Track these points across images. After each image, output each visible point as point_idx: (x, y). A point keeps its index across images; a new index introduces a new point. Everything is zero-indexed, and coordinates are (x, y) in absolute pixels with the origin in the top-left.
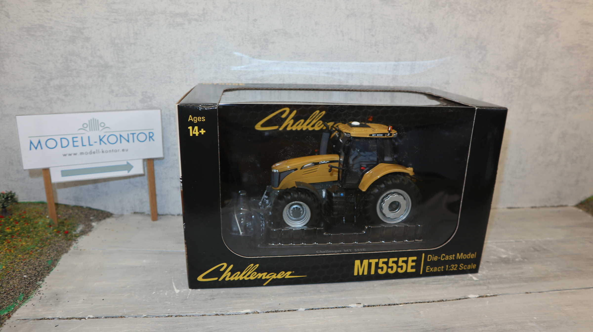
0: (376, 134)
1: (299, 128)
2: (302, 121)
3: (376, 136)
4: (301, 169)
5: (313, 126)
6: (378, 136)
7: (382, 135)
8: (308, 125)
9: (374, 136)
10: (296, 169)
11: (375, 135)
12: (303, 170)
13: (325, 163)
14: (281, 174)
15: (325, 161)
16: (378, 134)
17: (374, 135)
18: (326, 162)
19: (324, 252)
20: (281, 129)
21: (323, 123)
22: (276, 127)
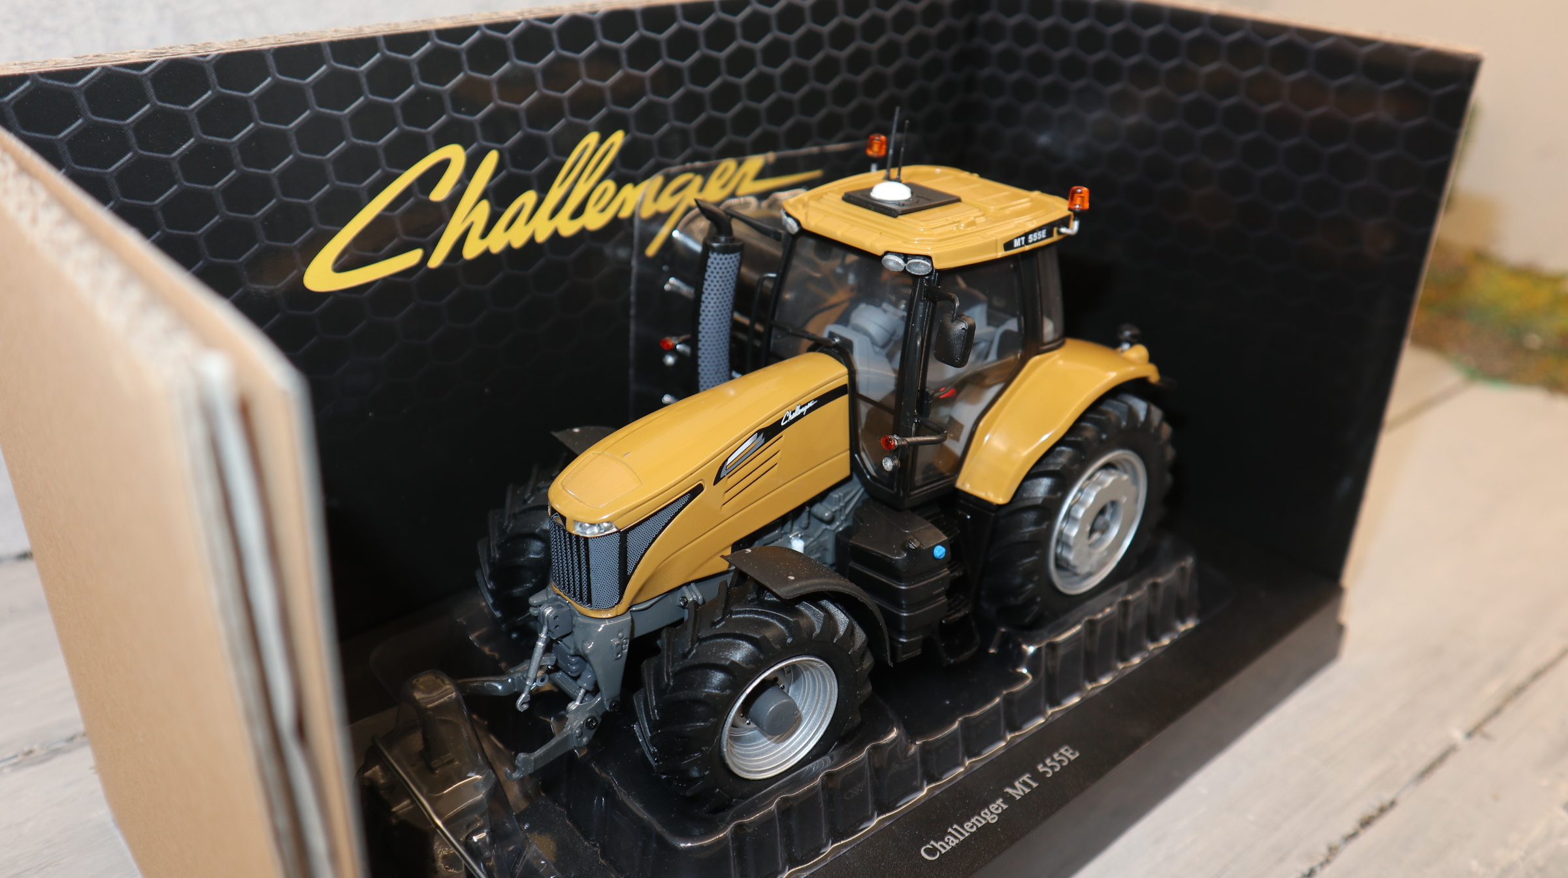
0: (1026, 235)
1: (518, 237)
2: (529, 198)
3: (1027, 242)
4: (718, 479)
5: (578, 213)
7: (1043, 234)
8: (554, 213)
9: (1022, 245)
10: (697, 490)
11: (1023, 239)
12: (725, 483)
13: (801, 416)
14: (630, 536)
15: (801, 408)
16: (1032, 232)
17: (1021, 242)
18: (804, 409)
19: (952, 841)
20: (435, 261)
21: (619, 188)
22: (412, 258)
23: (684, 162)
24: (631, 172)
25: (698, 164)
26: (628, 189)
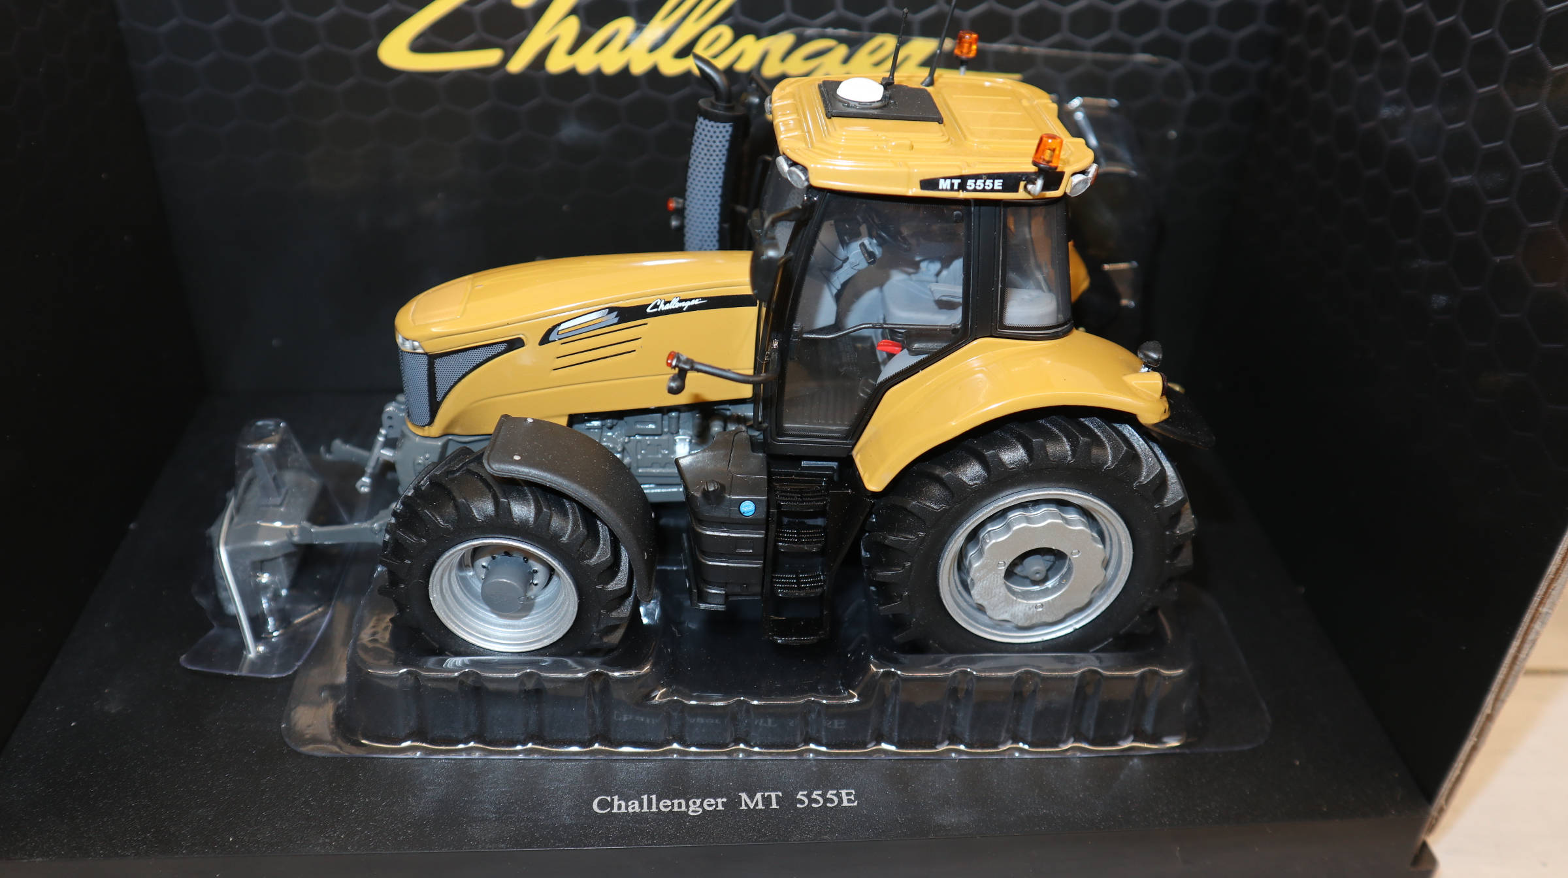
0: (964, 179)
1: (611, 63)
2: (626, 25)
3: (962, 187)
4: (545, 340)
6: (975, 190)
7: (998, 184)
8: (653, 48)
9: (952, 189)
10: (514, 344)
11: (956, 182)
12: (554, 348)
13: (679, 310)
14: (438, 363)
15: (680, 301)
16: (976, 177)
17: (952, 185)
18: (686, 305)
19: (634, 807)
20: (518, 63)
21: (737, 37)
22: (489, 57)
23: (825, 26)
24: (755, 23)
25: (843, 32)
26: (748, 41)
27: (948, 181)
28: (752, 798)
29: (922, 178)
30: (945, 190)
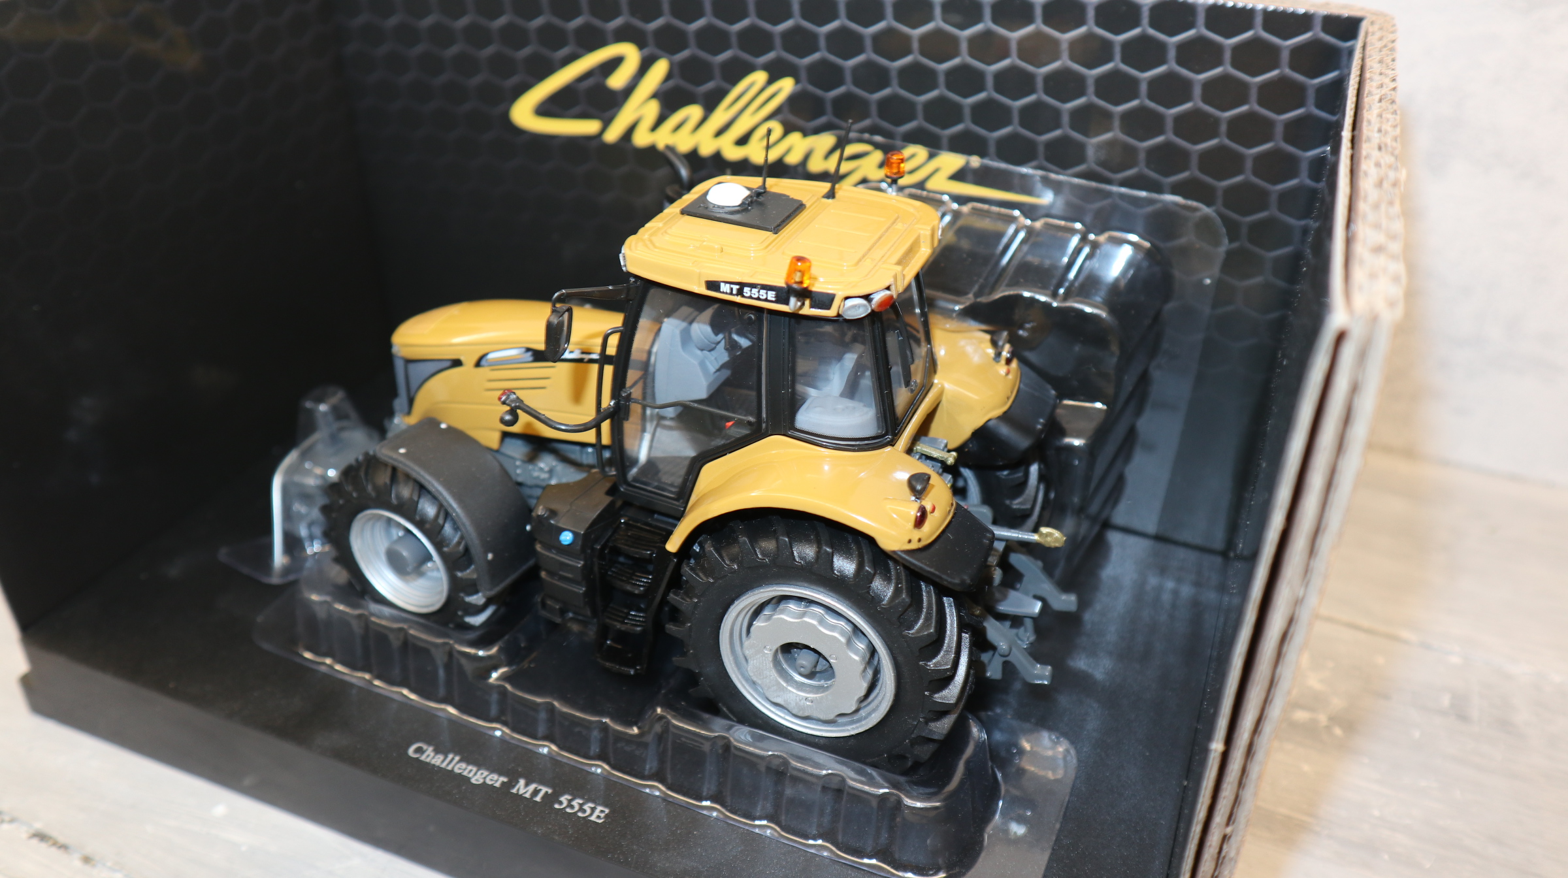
0: (742, 285)
1: (683, 143)
2: (694, 112)
3: (740, 293)
4: (478, 364)
5: (743, 141)
6: (751, 297)
7: (771, 295)
8: (720, 133)
9: (731, 293)
10: (457, 363)
11: (735, 287)
12: (483, 371)
14: (410, 367)
15: (583, 353)
16: (752, 286)
17: (732, 289)
18: (587, 357)
19: (437, 760)
20: (612, 135)
21: (786, 133)
22: (588, 127)
26: (795, 138)
27: (728, 285)
28: (527, 785)
29: (707, 280)
30: (725, 293)
